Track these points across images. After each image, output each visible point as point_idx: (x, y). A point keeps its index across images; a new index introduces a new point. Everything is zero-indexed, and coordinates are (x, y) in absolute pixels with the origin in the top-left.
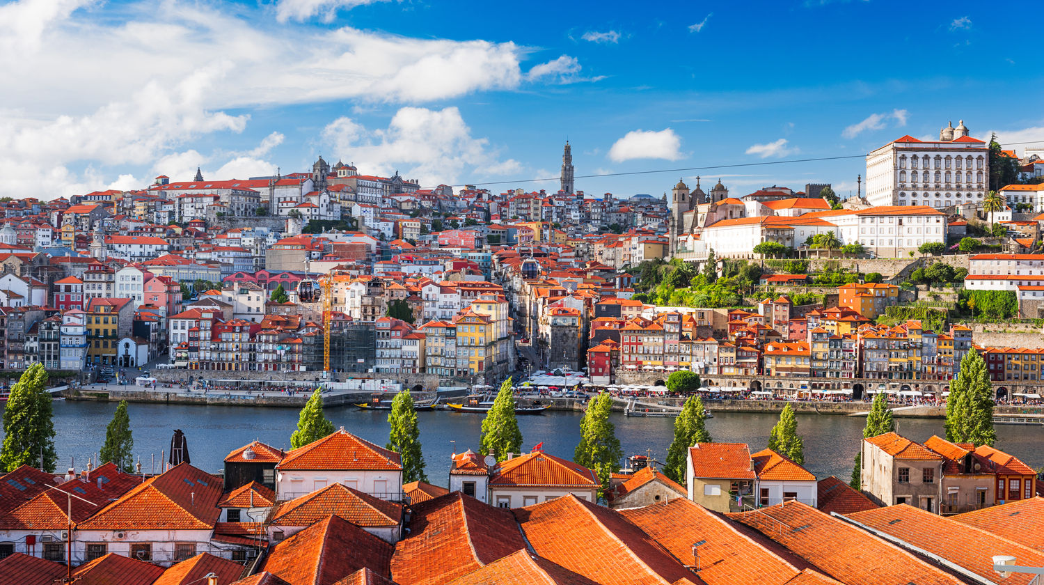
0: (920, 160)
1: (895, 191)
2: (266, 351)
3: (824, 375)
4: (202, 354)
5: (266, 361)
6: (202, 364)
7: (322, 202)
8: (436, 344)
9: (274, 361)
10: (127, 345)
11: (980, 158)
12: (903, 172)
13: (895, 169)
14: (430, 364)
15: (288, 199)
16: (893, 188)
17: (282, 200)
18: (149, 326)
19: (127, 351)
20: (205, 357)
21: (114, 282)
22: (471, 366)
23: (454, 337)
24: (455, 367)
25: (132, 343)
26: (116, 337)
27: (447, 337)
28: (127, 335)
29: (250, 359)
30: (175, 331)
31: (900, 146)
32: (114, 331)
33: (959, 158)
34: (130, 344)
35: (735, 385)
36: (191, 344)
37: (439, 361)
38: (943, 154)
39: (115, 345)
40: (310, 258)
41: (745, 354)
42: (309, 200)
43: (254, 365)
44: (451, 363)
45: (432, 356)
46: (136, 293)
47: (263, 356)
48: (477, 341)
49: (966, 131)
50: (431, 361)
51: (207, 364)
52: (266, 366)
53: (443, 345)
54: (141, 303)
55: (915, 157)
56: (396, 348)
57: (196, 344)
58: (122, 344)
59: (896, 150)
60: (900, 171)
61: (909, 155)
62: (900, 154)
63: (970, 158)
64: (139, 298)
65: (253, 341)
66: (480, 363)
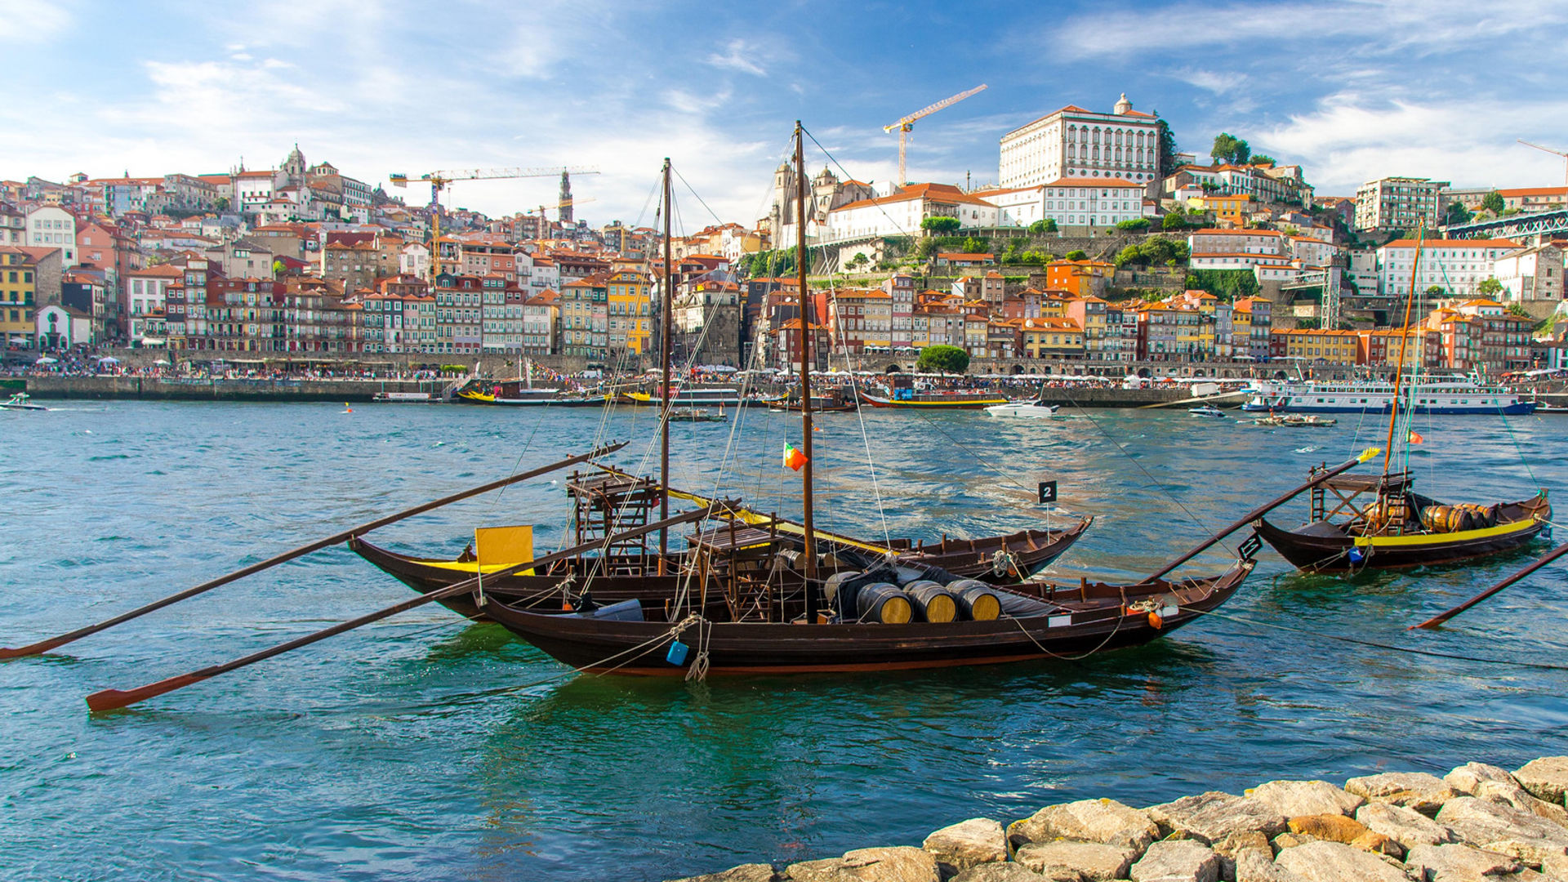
0: (1090, 133)
1: (1064, 167)
2: (303, 322)
3: (1100, 357)
4: (191, 326)
5: (302, 337)
6: (192, 342)
7: (302, 198)
8: (578, 313)
9: (315, 336)
10: (53, 318)
11: (1151, 134)
12: (1072, 146)
13: (1064, 141)
14: (568, 342)
15: (257, 194)
16: (1060, 164)
17: (248, 195)
18: (91, 291)
19: (53, 327)
20: (197, 330)
21: (24, 229)
22: (631, 345)
23: (605, 303)
24: (607, 346)
25: (62, 315)
26: (33, 304)
27: (595, 302)
28: (52, 301)
29: (275, 335)
30: (138, 297)
31: (1071, 115)
32: (29, 295)
33: (1130, 133)
34: (59, 315)
35: (990, 371)
36: (172, 309)
37: (584, 338)
38: (1114, 128)
39: (31, 317)
40: (305, 248)
41: (997, 331)
42: (285, 195)
43: (283, 344)
44: (600, 340)
45: (571, 329)
46: (65, 247)
47: (298, 329)
48: (639, 309)
49: (1129, 105)
50: (569, 338)
51: (202, 342)
52: (304, 345)
53: (589, 313)
54: (74, 262)
55: (1084, 129)
56: (514, 319)
57: (181, 309)
58: (43, 316)
59: (1064, 119)
60: (1067, 143)
61: (1079, 125)
62: (1069, 124)
63: (1141, 134)
64: (70, 256)
65: (279, 306)
66: (645, 340)
